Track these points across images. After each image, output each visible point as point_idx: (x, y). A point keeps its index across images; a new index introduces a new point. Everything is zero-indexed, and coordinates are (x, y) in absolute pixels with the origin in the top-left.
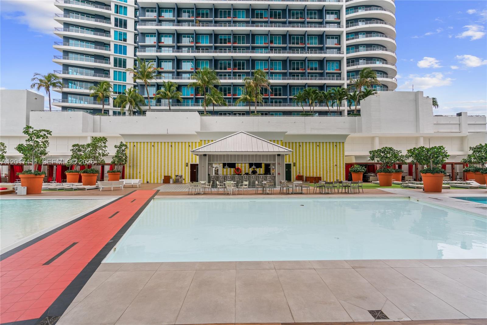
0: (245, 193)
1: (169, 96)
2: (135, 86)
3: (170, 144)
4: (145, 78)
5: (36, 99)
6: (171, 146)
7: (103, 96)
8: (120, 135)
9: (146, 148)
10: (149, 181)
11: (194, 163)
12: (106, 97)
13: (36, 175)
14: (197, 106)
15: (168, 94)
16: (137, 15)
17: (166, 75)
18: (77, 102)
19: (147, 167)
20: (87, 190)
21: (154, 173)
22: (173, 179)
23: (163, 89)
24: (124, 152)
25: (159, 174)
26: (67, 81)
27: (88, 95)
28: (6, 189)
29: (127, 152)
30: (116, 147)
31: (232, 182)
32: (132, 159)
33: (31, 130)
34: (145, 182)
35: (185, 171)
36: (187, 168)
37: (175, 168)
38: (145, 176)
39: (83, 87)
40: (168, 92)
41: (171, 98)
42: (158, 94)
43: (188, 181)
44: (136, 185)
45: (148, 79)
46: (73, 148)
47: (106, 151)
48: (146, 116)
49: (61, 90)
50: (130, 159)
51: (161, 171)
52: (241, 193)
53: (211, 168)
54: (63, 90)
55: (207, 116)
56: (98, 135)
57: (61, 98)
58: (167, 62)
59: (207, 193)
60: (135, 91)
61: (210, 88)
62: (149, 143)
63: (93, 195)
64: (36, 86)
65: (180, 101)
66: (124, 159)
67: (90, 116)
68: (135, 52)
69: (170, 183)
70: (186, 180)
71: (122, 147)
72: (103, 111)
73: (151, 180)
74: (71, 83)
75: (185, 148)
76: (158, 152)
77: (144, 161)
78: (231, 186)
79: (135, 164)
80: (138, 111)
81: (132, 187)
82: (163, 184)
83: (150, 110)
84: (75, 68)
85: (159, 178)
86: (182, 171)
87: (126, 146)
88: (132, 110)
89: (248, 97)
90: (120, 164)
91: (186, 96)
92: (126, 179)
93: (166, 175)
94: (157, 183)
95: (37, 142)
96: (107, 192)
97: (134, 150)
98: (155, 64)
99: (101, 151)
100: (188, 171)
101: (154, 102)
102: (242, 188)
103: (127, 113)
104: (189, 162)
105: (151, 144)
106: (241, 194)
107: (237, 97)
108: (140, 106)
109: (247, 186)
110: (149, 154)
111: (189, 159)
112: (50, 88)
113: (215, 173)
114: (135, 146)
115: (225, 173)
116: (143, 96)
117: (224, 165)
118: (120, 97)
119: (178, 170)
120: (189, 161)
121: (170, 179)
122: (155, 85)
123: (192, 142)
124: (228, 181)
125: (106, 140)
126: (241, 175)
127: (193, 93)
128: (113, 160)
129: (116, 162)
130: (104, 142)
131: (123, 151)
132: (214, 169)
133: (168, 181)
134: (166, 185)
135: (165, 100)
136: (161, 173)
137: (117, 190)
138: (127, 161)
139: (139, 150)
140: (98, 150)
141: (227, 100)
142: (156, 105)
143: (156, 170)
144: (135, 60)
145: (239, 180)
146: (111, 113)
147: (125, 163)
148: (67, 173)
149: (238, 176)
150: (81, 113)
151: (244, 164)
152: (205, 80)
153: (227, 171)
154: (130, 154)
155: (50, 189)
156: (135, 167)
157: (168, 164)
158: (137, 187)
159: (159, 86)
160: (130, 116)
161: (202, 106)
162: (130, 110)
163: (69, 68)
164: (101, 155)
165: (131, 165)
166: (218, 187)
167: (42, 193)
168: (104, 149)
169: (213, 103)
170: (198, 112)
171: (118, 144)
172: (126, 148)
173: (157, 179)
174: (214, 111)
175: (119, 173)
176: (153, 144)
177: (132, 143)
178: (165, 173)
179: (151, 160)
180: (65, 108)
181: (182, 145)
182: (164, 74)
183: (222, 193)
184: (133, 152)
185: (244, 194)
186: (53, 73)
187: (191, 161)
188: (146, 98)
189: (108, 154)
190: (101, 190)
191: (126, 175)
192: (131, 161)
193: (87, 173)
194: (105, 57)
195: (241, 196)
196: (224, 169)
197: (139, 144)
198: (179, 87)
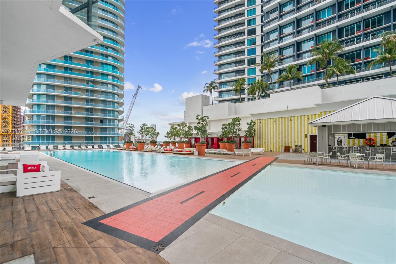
0: (378, 168)
1: (290, 77)
2: (262, 76)
3: (290, 118)
4: (269, 67)
5: (206, 98)
6: (291, 120)
7: (240, 88)
8: (251, 115)
9: (269, 124)
10: (272, 150)
11: (313, 134)
12: (242, 89)
13: (202, 144)
14: (318, 80)
15: (289, 76)
16: (263, 20)
17: (288, 60)
18: (226, 96)
19: (271, 138)
20: (229, 154)
21: (276, 143)
22: (293, 149)
23: (284, 73)
24: (253, 128)
25: (281, 144)
26: (221, 84)
27: (232, 91)
28: (191, 152)
29: (256, 127)
30: (247, 124)
31: (359, 154)
32: (259, 132)
33: (199, 117)
34: (269, 150)
35: (305, 142)
36: (306, 139)
37: (294, 139)
38: (269, 146)
39: (229, 86)
40: (289, 74)
41: (292, 79)
42: (281, 78)
43: (308, 151)
44: (261, 153)
45: (271, 68)
46: (222, 127)
47: (240, 127)
48: (269, 98)
49: (217, 91)
50: (257, 132)
51: (282, 142)
52: (372, 167)
53: (333, 139)
54: (219, 90)
55: (329, 87)
56: (235, 117)
57: (218, 96)
58: (288, 48)
59: (326, 163)
60: (262, 80)
61: (333, 59)
62: (272, 120)
63: (231, 158)
64: (206, 90)
65: (300, 79)
66: (253, 133)
67: (233, 104)
68: (262, 49)
69: (290, 152)
70: (306, 149)
71: (252, 124)
72: (240, 100)
73: (273, 149)
74: (223, 85)
75: (304, 121)
76: (279, 126)
77: (268, 134)
78: (357, 158)
79: (261, 137)
80: (265, 95)
81: (258, 154)
82: (283, 153)
83: (274, 92)
84: (225, 74)
85: (281, 148)
86: (301, 141)
87: (255, 123)
88: (260, 95)
89: (387, 55)
90: (251, 137)
91: (307, 74)
92: (255, 148)
93: (287, 145)
94: (279, 152)
95: (203, 124)
96: (240, 156)
97: (260, 125)
98: (277, 54)
99: (237, 128)
100: (308, 142)
101: (277, 85)
102: (373, 161)
103: (257, 98)
104: (309, 134)
105: (273, 120)
106: (372, 169)
107: (371, 59)
108: (266, 91)
109: (382, 160)
110: (272, 128)
111: (308, 130)
112: (212, 91)
113: (338, 144)
114: (261, 122)
115: (351, 144)
116: (269, 83)
117: (349, 135)
118: (252, 87)
119: (298, 141)
120: (308, 132)
121: (290, 149)
122: (278, 71)
123: (312, 115)
124: (355, 152)
125: (240, 119)
126: (374, 146)
127: (314, 69)
128: (246, 133)
129: (248, 135)
130: (239, 121)
131: (253, 126)
132: (336, 140)
133: (288, 150)
134: (287, 154)
135: (287, 82)
136: (282, 143)
137: (247, 155)
138: (255, 134)
139: (264, 125)
140: (236, 127)
141: (356, 66)
142: (279, 88)
143: (278, 141)
144: (262, 56)
145: (370, 152)
146: (246, 99)
147: (254, 136)
148: (220, 143)
149: (369, 148)
150: (227, 103)
151: (379, 134)
152: (326, 53)
153: (354, 142)
154: (257, 128)
155: (210, 153)
156: (261, 138)
157: (288, 135)
158: (261, 154)
159: (281, 71)
160: (259, 99)
161: (324, 79)
162: (259, 95)
163: (222, 75)
164: (237, 130)
165: (259, 137)
166: (339, 158)
167: (205, 155)
168: (239, 126)
169: (337, 74)
170: (319, 86)
171: (249, 122)
172: (254, 125)
173: (279, 148)
174: (339, 81)
175: (250, 143)
176: (275, 120)
177: (259, 120)
178: (285, 143)
179: (273, 133)
180: (220, 102)
181: (301, 118)
182: (285, 60)
183: (345, 165)
184: (260, 127)
185: (376, 169)
186: (213, 81)
187: (310, 132)
188: (270, 84)
189: (241, 129)
190: (236, 155)
191: (255, 145)
192: (259, 134)
193: (229, 143)
194: (242, 61)
195: (371, 170)
196: (350, 139)
197: (264, 120)
198: (300, 68)
